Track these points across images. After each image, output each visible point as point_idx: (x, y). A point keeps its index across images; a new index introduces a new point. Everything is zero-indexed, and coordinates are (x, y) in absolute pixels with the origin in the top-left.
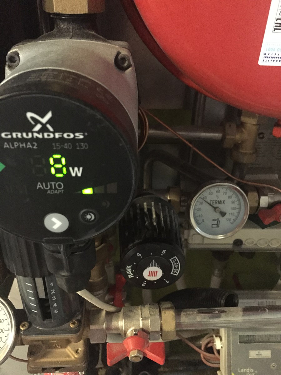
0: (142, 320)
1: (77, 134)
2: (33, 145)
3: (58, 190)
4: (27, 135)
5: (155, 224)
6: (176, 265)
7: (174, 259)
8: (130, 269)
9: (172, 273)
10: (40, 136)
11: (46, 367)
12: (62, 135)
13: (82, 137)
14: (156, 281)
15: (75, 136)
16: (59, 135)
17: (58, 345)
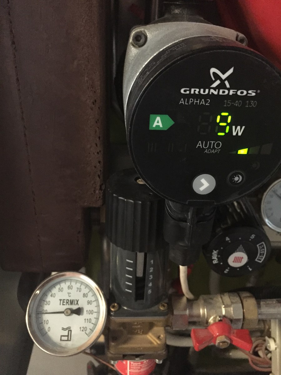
0: (224, 307)
1: (250, 92)
2: (206, 102)
3: (215, 149)
4: (204, 92)
5: (239, 211)
6: (262, 251)
7: (261, 245)
8: (216, 254)
9: (256, 260)
10: (216, 93)
11: (126, 353)
12: (237, 92)
13: (254, 94)
14: (239, 268)
15: (248, 93)
16: (233, 92)
17: (140, 331)
